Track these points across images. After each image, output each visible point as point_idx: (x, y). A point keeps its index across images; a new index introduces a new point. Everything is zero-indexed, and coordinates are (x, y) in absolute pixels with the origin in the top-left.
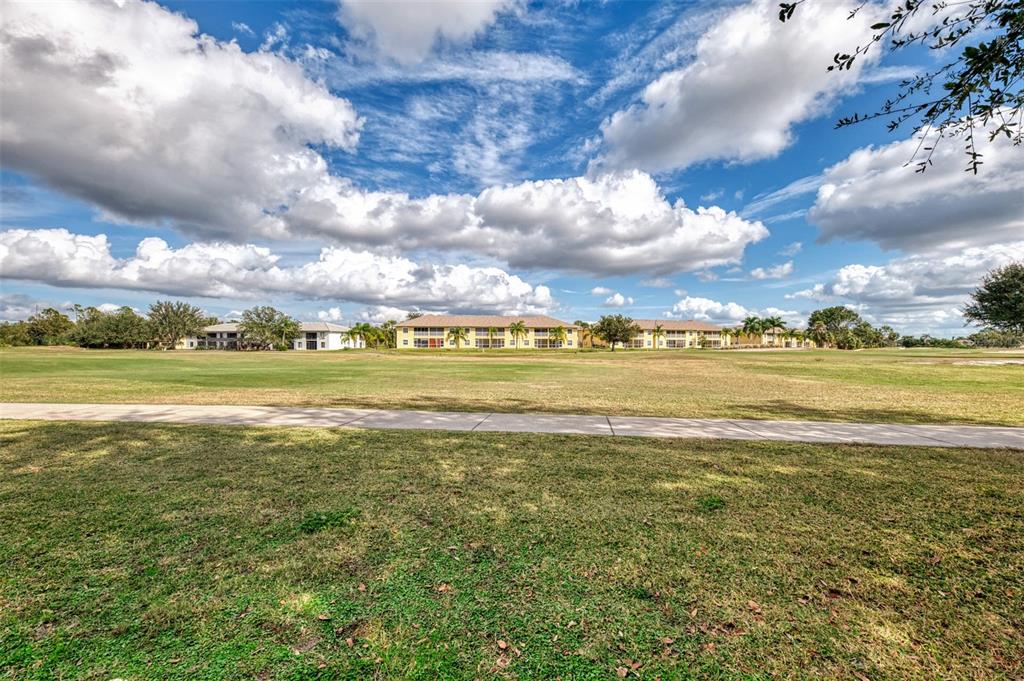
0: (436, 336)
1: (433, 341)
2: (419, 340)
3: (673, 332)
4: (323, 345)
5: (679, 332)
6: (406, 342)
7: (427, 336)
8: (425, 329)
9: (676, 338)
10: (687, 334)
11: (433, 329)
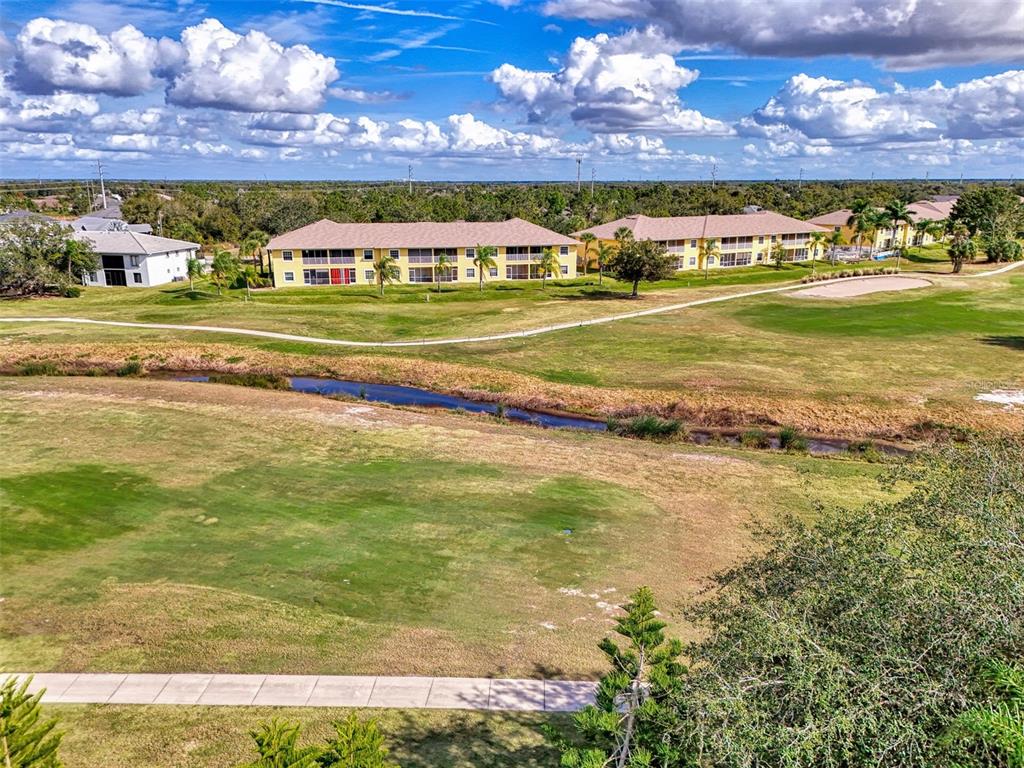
0: (342, 265)
1: (336, 273)
2: (313, 271)
3: (733, 240)
4: (137, 277)
5: (742, 239)
6: (290, 277)
7: (326, 265)
8: (321, 253)
9: (736, 249)
10: (755, 242)
11: (335, 253)
